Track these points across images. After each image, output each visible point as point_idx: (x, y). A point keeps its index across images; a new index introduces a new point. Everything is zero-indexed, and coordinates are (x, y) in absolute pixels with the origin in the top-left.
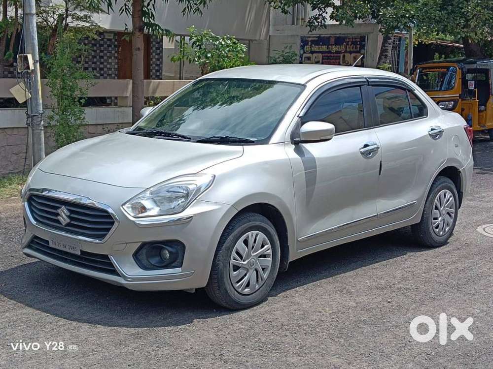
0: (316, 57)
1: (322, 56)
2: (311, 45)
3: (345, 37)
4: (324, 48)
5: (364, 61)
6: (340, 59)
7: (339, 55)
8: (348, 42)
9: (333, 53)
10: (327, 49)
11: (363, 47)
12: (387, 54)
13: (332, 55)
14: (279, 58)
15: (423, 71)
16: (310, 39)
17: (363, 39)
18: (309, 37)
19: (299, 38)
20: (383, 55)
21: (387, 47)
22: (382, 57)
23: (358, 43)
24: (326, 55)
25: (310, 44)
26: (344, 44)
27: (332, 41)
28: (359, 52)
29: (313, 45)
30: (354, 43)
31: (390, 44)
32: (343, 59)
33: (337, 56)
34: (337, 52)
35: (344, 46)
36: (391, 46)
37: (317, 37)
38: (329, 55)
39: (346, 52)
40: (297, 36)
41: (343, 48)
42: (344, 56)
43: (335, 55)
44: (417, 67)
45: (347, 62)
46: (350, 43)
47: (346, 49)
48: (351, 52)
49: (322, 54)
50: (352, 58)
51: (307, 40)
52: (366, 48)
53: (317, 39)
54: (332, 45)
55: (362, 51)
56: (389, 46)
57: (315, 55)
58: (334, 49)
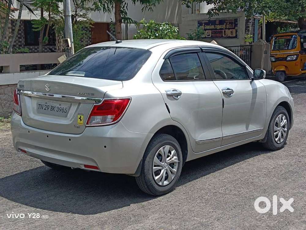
0: (207, 33)
1: (212, 32)
2: (204, 26)
3: (225, 20)
4: (213, 27)
5: (237, 34)
6: (222, 33)
7: (221, 31)
8: (227, 23)
9: (218, 30)
10: (215, 27)
11: (236, 25)
12: (249, 29)
13: (217, 31)
14: (193, 34)
15: (277, 38)
16: (204, 22)
17: (236, 20)
18: (203, 21)
19: (197, 21)
20: (247, 30)
21: (249, 24)
22: (246, 31)
23: (233, 23)
24: (214, 31)
25: (203, 24)
26: (225, 24)
27: (217, 22)
28: (234, 28)
29: (206, 25)
30: (231, 23)
31: (250, 23)
32: (224, 33)
33: (221, 32)
34: (221, 29)
35: (224, 25)
36: (251, 24)
37: (207, 21)
38: (216, 31)
39: (226, 29)
40: (196, 20)
41: (224, 26)
42: (225, 31)
43: (219, 31)
44: (273, 36)
45: (227, 35)
46: (228, 23)
47: (226, 27)
48: (229, 29)
49: (211, 30)
50: (230, 32)
51: (202, 23)
52: (238, 26)
53: (208, 21)
54: (217, 25)
55: (236, 28)
56: (250, 24)
57: (207, 31)
58: (219, 27)
